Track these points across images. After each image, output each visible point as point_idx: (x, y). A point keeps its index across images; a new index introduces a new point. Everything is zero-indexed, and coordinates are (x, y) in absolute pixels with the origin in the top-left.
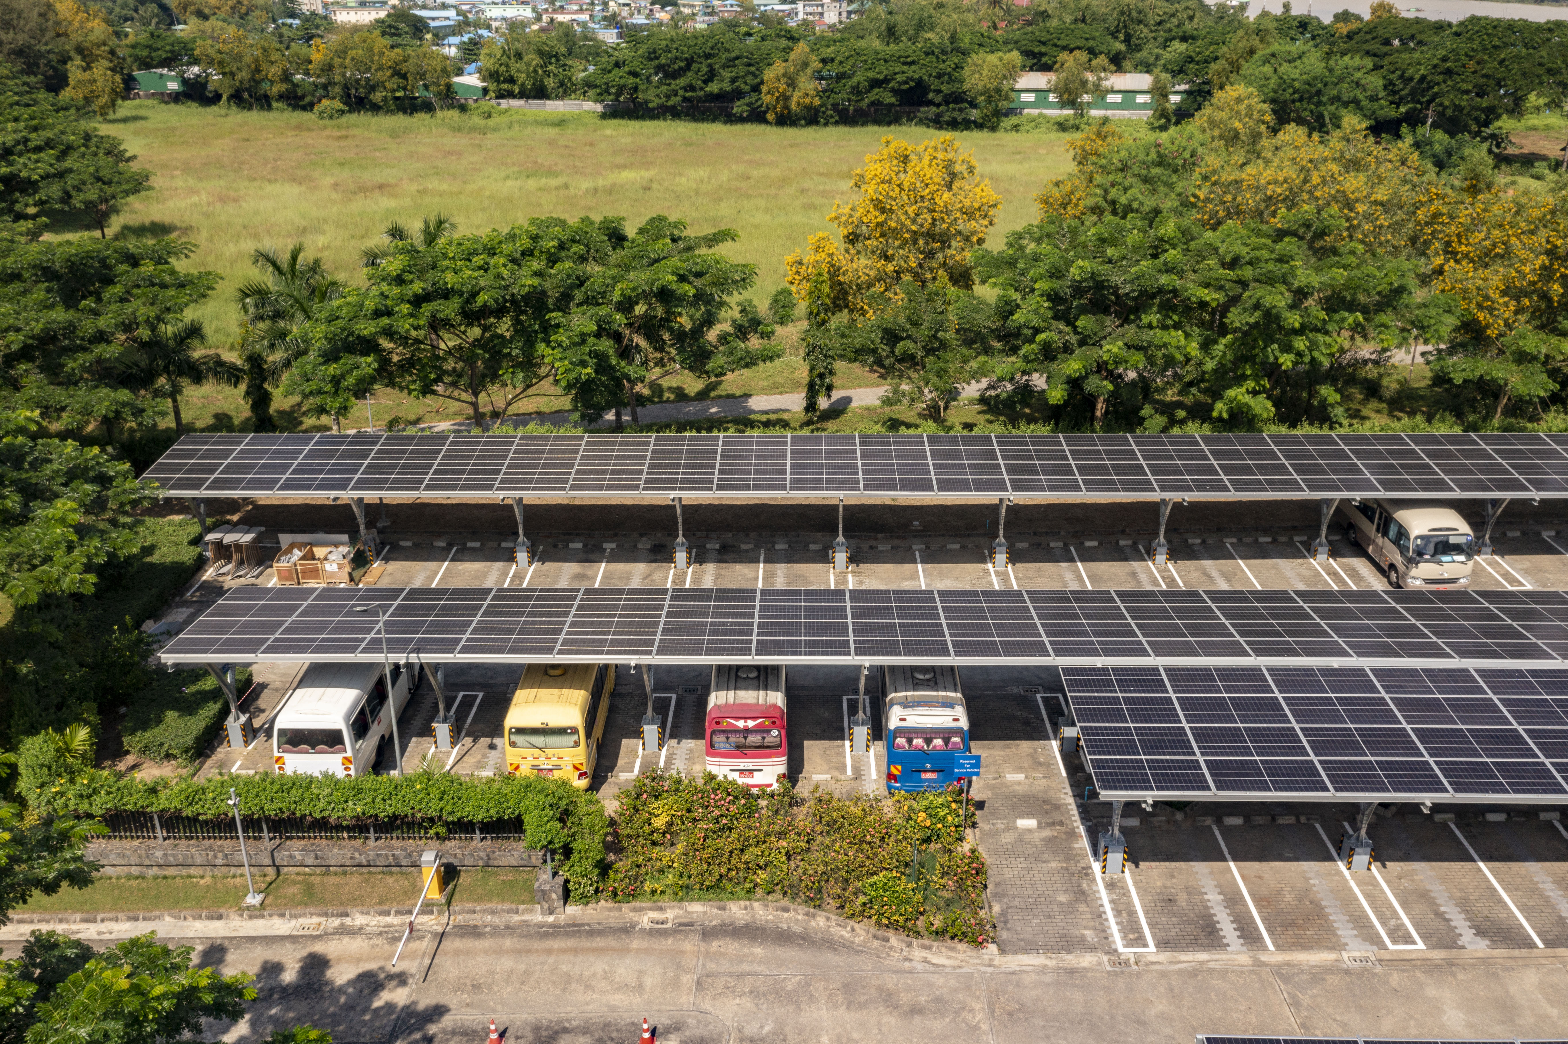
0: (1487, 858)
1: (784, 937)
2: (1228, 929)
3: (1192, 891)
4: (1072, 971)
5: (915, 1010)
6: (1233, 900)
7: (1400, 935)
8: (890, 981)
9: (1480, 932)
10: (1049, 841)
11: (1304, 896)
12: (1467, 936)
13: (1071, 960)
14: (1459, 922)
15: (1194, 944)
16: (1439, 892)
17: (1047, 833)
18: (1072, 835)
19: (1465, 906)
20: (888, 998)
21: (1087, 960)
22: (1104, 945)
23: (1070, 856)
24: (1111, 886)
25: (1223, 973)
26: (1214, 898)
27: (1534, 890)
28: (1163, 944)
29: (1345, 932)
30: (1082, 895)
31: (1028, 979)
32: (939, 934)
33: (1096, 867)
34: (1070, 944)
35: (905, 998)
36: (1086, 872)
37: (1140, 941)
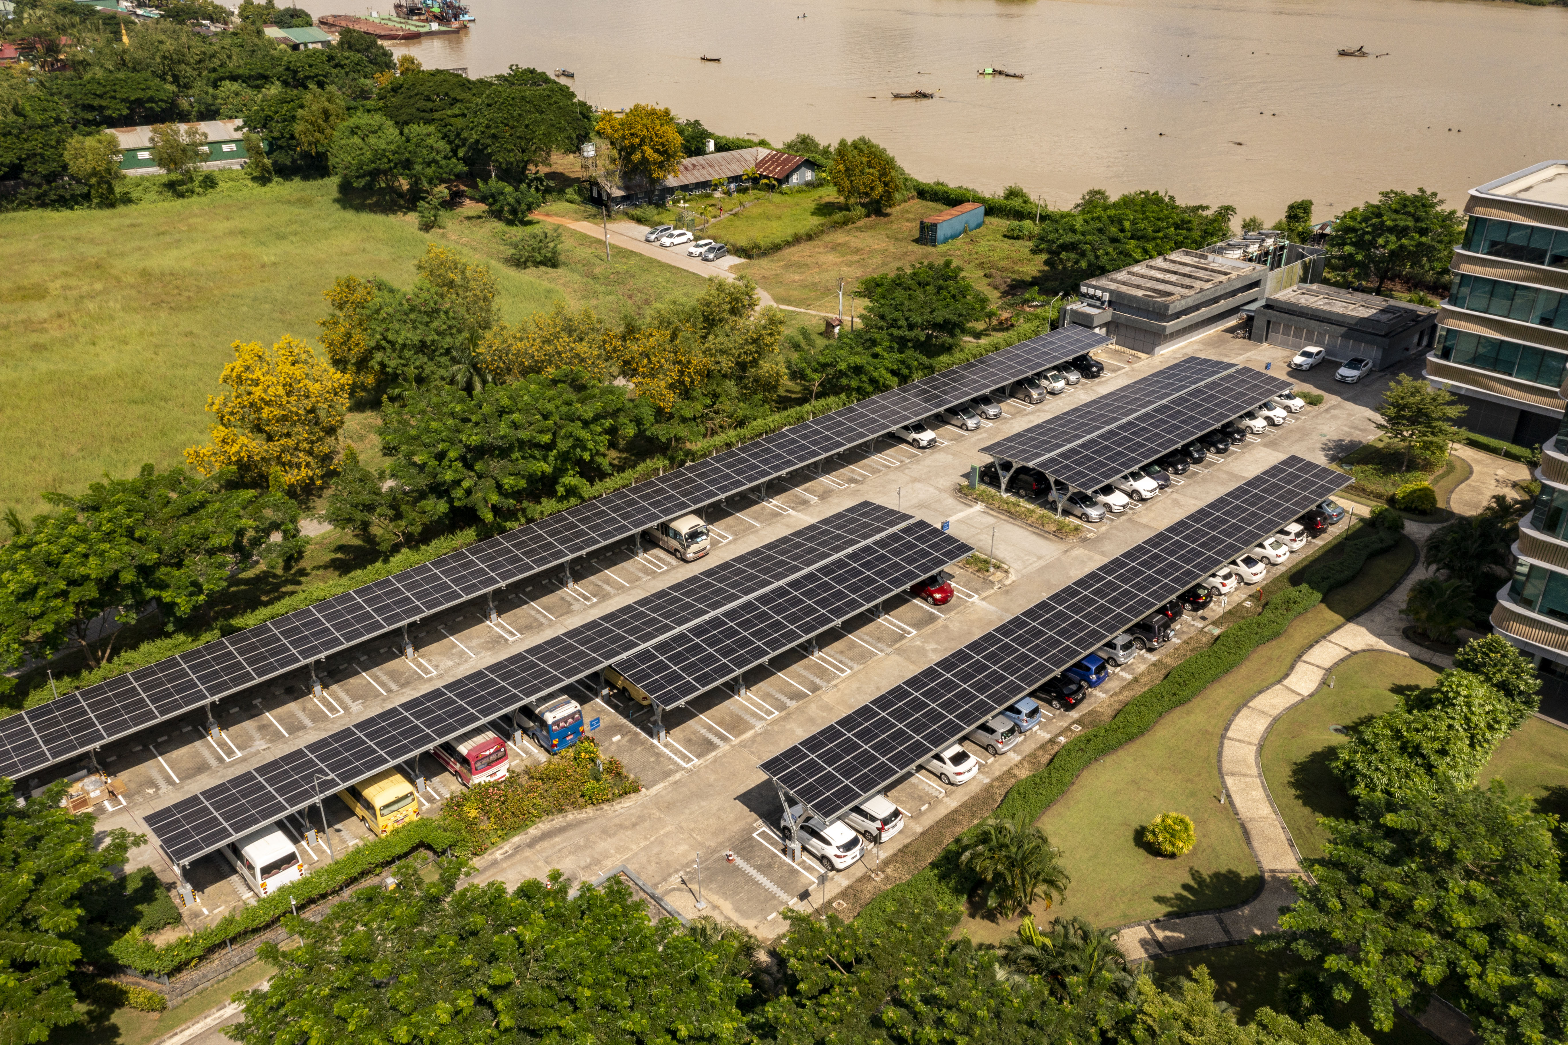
0: (780, 670)
1: (562, 830)
2: (716, 740)
3: (695, 733)
4: (676, 782)
5: (634, 825)
6: (710, 729)
7: (769, 713)
8: (617, 821)
9: (792, 699)
10: (630, 740)
11: (731, 714)
12: (788, 702)
13: (672, 779)
14: (784, 698)
15: (708, 751)
16: (771, 691)
17: (626, 738)
18: (636, 734)
19: (782, 691)
20: (621, 827)
21: (678, 776)
22: (679, 768)
23: (643, 743)
24: (666, 746)
25: (724, 755)
26: (703, 731)
27: (799, 675)
28: (699, 756)
29: (752, 721)
30: (658, 755)
31: (664, 793)
32: (621, 796)
33: (655, 741)
34: (668, 774)
35: (627, 823)
36: (653, 746)
37: (690, 760)
